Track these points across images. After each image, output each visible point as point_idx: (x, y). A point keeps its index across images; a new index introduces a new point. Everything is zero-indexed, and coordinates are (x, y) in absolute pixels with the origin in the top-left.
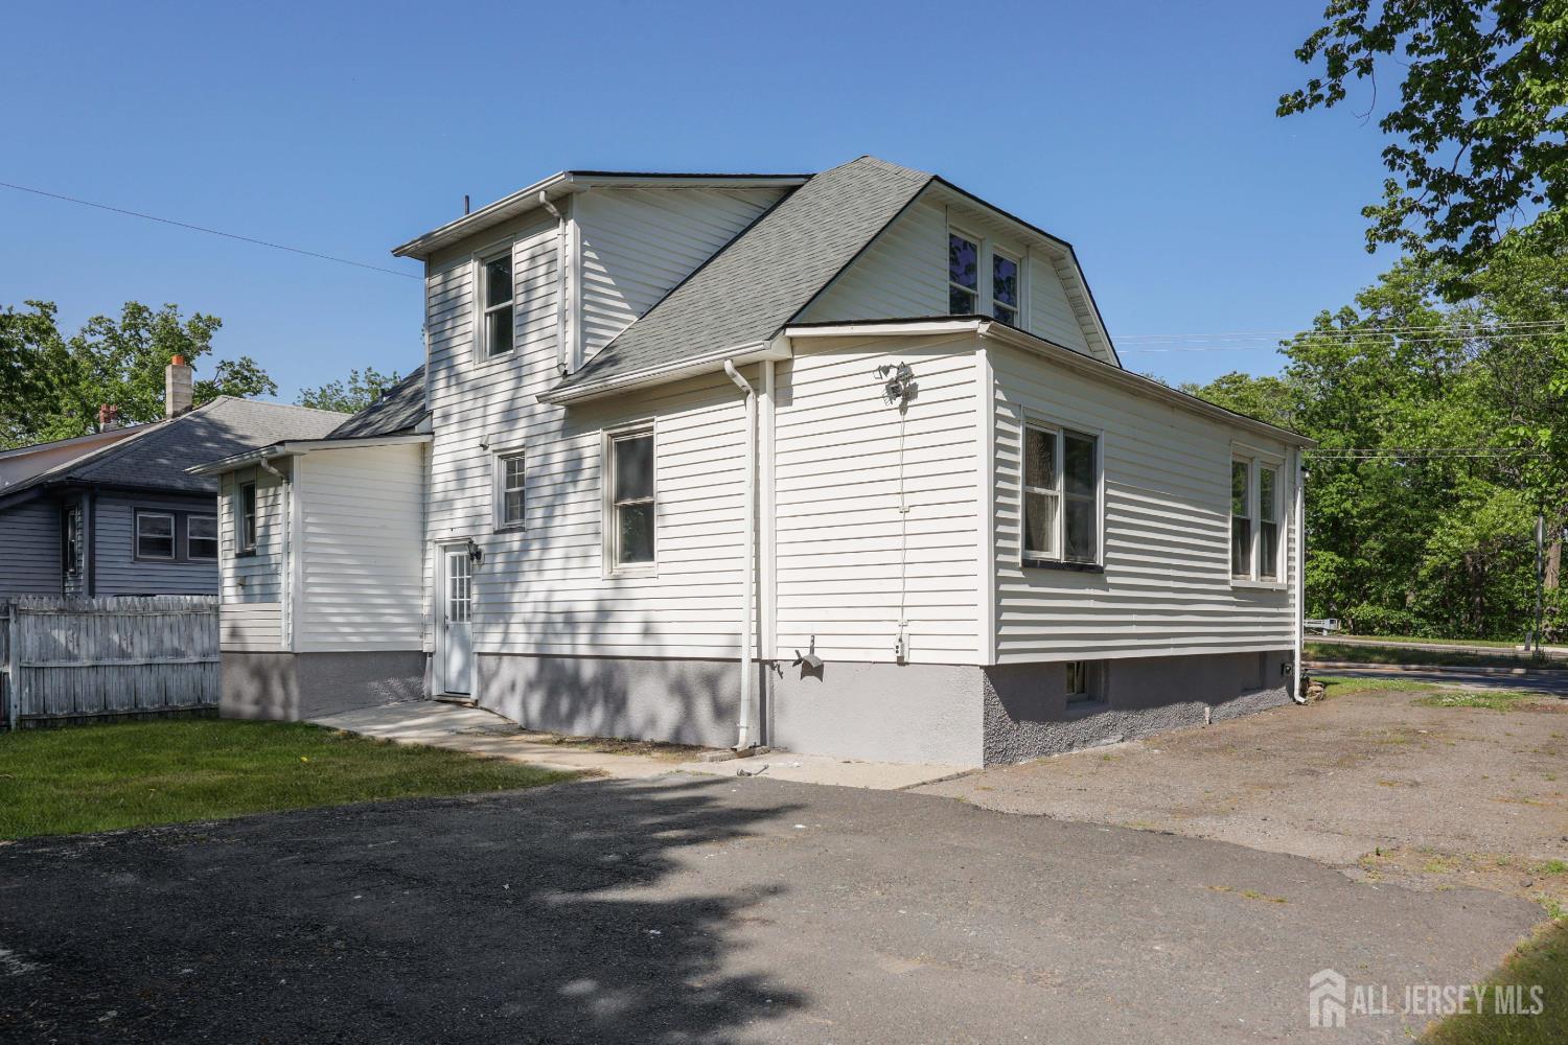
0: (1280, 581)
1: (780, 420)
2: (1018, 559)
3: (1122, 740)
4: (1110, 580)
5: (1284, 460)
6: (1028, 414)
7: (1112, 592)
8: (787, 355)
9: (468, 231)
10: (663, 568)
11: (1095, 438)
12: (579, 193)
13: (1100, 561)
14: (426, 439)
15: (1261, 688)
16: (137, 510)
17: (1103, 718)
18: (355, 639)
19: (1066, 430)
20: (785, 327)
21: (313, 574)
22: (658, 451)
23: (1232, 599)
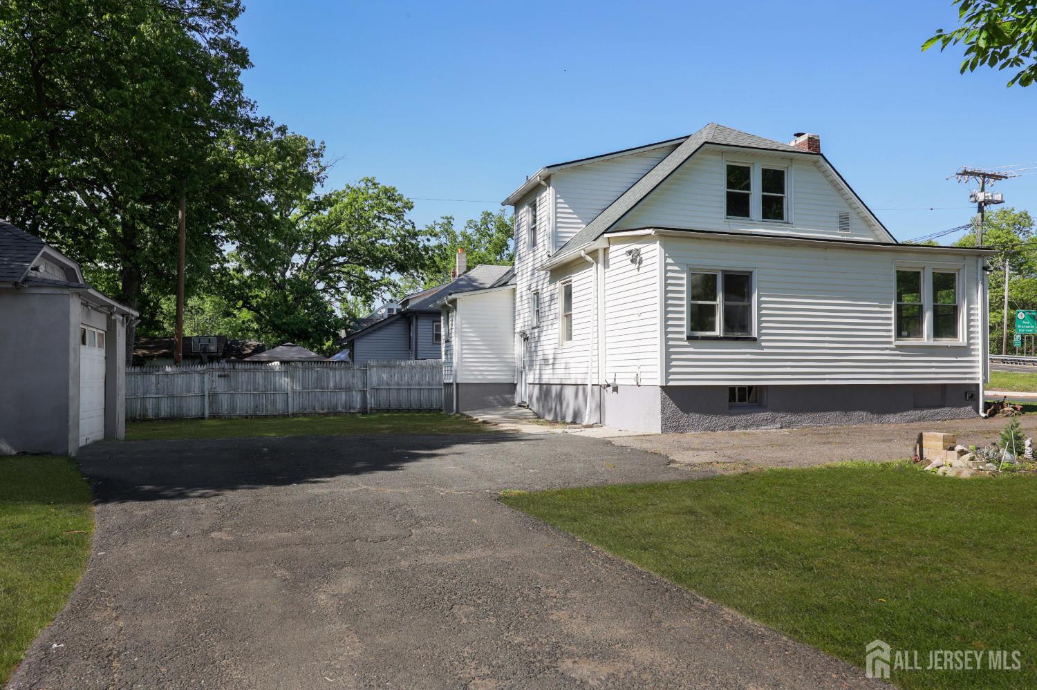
0: (961, 340)
1: (607, 275)
2: (685, 336)
3: (781, 428)
4: (763, 344)
5: (964, 265)
6: (691, 267)
7: (766, 351)
8: (607, 246)
9: (524, 193)
10: (575, 343)
11: (751, 273)
12: (554, 174)
13: (755, 334)
14: (514, 286)
15: (944, 407)
16: (434, 322)
17: (762, 415)
18: (490, 377)
19: (723, 271)
20: (603, 233)
21: (465, 349)
22: (573, 290)
23: (898, 352)
